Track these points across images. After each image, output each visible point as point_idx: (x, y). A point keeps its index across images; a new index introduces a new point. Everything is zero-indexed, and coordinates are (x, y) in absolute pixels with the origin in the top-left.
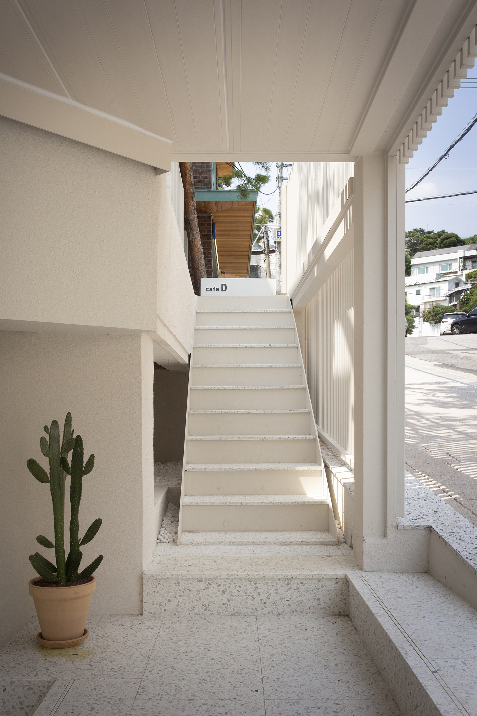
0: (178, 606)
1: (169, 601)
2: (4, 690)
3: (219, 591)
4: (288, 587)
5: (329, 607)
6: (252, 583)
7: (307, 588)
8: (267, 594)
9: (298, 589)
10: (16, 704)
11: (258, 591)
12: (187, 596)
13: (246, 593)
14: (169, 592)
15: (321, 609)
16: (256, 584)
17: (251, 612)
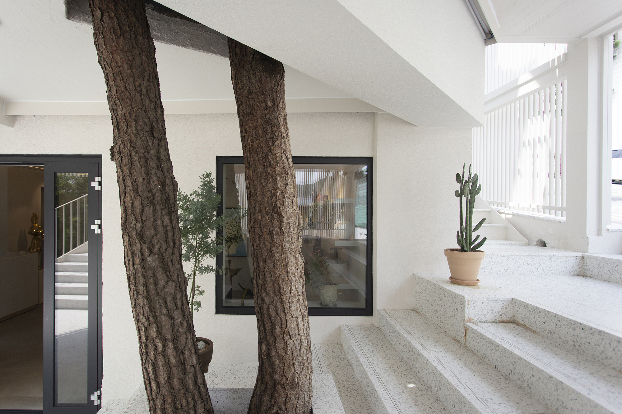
0: (491, 269)
1: (486, 267)
2: (483, 303)
3: (513, 262)
4: (550, 260)
5: (572, 272)
6: (531, 258)
7: (560, 261)
8: (539, 264)
9: (555, 262)
10: (489, 310)
11: (534, 262)
12: (496, 265)
13: (527, 263)
14: (486, 262)
15: (568, 272)
16: (533, 259)
17: (530, 274)
